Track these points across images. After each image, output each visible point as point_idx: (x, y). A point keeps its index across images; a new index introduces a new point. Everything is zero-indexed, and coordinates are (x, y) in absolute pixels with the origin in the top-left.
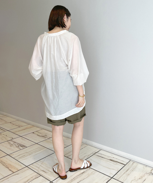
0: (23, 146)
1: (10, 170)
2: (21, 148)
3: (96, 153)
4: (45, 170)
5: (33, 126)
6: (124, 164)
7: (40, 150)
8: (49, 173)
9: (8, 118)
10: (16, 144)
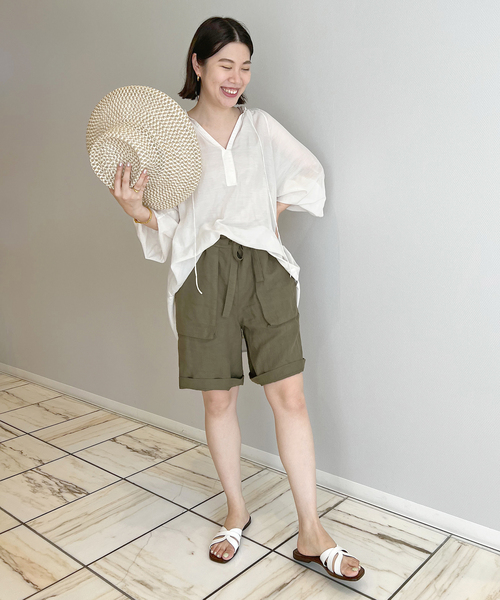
0: (77, 490)
1: (28, 581)
2: (70, 497)
3: (329, 510)
4: (148, 579)
5: (115, 414)
6: (427, 552)
7: (134, 505)
8: (164, 589)
9: (30, 386)
10: (51, 482)
